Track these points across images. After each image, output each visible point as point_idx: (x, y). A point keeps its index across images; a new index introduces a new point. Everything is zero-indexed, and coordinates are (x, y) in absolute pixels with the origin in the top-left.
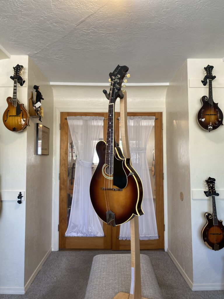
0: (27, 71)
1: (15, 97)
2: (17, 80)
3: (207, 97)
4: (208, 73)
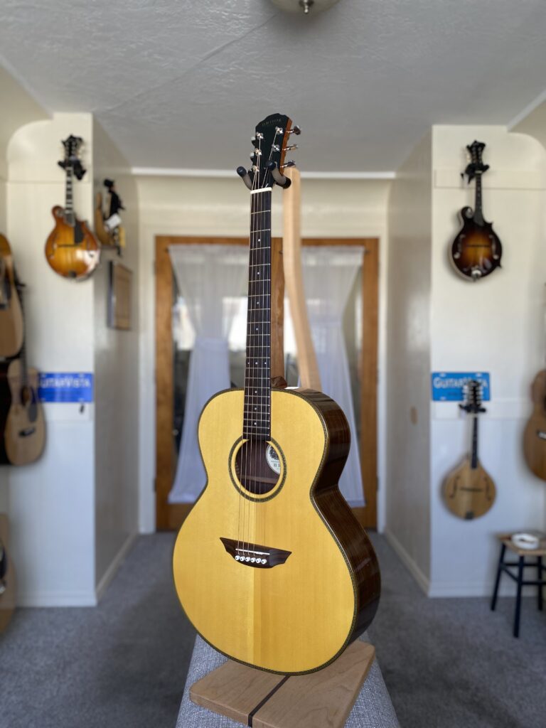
0: (90, 148)
1: (69, 206)
2: (71, 169)
3: (472, 210)
4: (475, 157)
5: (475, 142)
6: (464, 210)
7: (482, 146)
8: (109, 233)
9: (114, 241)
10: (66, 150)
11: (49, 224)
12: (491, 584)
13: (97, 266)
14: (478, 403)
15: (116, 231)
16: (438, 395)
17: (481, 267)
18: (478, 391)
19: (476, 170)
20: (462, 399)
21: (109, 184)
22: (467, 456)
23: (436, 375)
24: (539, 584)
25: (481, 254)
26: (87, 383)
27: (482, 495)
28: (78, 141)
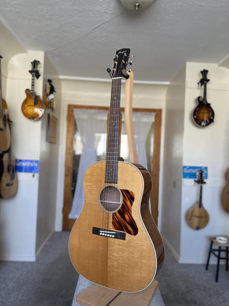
0: (42, 66)
1: (33, 89)
2: (34, 74)
3: (202, 98)
4: (204, 76)
5: (204, 70)
6: (199, 98)
7: (207, 71)
8: (48, 102)
9: (51, 105)
10: (33, 66)
11: (24, 96)
12: (206, 258)
13: (43, 115)
14: (202, 179)
15: (52, 101)
16: (185, 176)
17: (205, 122)
18: (203, 174)
19: (204, 81)
20: (196, 178)
21: (50, 81)
22: (197, 202)
23: (185, 167)
24: (227, 259)
25: (205, 116)
26: (36, 165)
27: (204, 219)
28: (38, 63)
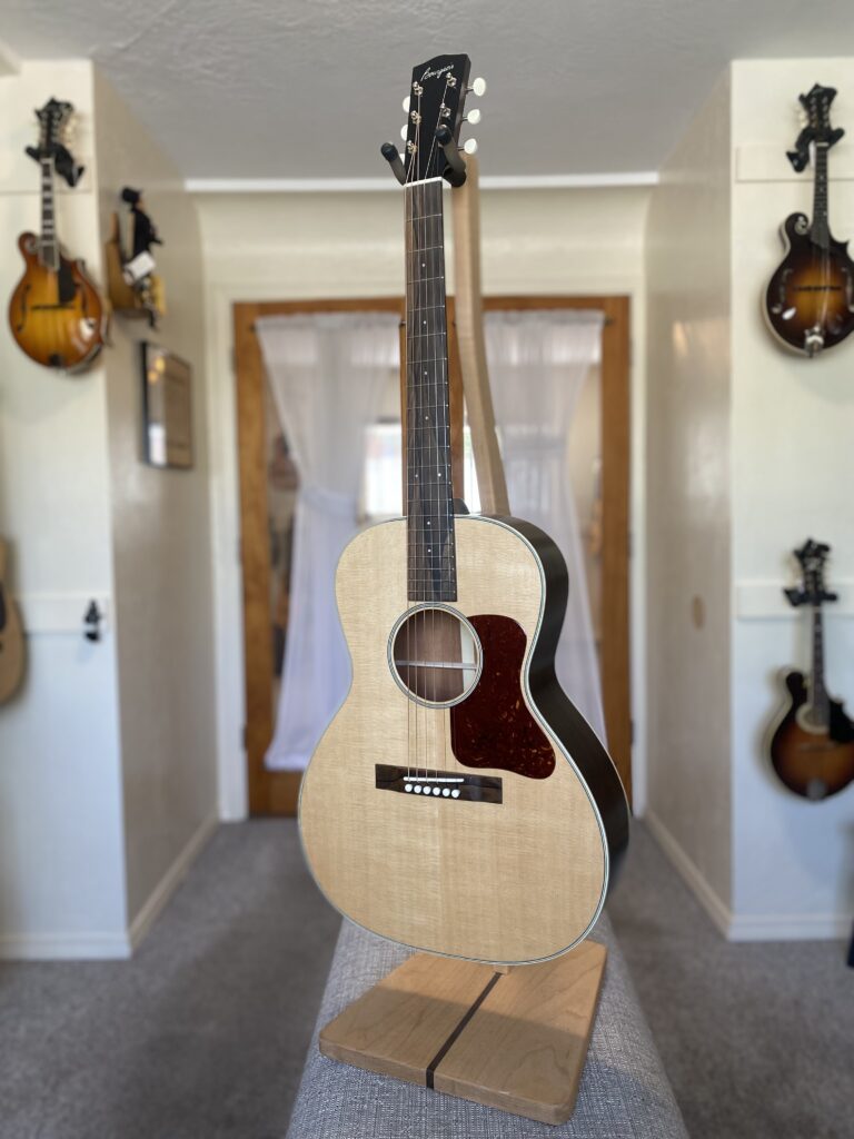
0: (89, 126)
1: (48, 231)
2: (50, 161)
3: (806, 219)
4: (815, 116)
5: (817, 87)
6: (793, 219)
7: (830, 94)
8: (132, 287)
9: (142, 301)
10: (43, 127)
11: (16, 267)
15: (147, 282)
17: (822, 330)
19: (816, 140)
21: (131, 197)
25: (824, 303)
28: (65, 112)
